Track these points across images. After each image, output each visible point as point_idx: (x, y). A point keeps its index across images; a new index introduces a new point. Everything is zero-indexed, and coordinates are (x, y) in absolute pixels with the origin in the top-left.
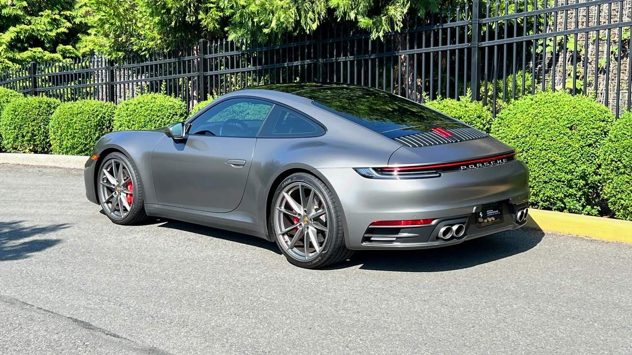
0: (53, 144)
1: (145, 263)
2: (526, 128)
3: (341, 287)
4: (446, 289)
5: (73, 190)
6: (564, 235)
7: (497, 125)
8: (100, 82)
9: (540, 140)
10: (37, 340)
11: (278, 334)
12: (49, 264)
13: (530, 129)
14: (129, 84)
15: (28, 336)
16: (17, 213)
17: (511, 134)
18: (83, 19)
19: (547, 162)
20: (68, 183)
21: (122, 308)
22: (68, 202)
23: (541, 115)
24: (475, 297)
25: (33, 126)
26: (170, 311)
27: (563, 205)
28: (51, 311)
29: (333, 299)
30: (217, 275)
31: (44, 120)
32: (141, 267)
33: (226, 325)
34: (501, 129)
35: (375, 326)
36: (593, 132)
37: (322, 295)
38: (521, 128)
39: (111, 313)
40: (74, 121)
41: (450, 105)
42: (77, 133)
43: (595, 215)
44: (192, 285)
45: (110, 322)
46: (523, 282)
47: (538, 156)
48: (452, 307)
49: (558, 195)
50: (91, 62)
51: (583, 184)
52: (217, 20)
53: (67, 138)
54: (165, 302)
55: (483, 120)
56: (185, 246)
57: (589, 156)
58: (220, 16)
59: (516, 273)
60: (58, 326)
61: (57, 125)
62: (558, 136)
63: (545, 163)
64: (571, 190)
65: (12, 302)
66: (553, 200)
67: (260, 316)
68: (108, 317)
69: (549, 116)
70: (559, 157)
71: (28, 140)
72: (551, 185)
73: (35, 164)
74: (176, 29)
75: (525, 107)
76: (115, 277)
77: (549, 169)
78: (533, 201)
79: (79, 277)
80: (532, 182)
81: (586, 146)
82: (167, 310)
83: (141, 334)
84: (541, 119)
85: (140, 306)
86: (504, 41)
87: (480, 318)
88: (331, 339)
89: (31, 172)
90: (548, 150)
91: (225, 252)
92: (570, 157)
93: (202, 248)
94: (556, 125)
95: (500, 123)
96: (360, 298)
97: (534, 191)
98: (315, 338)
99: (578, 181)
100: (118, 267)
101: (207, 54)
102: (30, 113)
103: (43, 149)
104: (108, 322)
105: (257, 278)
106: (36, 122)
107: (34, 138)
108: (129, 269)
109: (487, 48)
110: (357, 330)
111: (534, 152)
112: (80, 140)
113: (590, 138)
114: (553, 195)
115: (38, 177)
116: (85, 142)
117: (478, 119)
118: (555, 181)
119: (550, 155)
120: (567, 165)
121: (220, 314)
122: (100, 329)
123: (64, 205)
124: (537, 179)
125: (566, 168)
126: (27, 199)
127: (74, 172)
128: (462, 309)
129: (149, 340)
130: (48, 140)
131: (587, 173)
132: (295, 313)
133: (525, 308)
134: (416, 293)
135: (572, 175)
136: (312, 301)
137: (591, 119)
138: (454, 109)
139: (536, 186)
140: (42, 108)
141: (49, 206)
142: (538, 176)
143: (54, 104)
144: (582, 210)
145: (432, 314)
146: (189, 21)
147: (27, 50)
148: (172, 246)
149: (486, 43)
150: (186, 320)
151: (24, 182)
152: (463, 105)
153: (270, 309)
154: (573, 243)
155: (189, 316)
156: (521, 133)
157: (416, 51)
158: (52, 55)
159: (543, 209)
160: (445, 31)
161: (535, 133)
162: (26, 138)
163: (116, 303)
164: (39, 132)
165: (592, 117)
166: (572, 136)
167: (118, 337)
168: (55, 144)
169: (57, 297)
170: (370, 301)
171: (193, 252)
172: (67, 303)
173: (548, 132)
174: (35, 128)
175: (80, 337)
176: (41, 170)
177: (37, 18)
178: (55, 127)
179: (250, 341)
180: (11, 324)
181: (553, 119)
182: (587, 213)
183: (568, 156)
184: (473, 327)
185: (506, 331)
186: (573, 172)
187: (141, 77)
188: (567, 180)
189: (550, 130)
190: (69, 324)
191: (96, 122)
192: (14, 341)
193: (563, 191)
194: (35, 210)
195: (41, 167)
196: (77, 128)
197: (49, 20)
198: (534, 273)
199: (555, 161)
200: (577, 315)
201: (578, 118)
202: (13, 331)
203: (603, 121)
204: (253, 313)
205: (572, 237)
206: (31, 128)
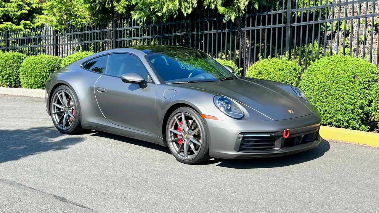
0: (22, 82)
1: (92, 158)
2: (326, 77)
3: (220, 175)
4: (286, 177)
5: (38, 111)
6: (350, 143)
7: (307, 75)
8: (47, 44)
9: (335, 84)
10: (32, 209)
11: (187, 206)
12: (31, 159)
13: (329, 78)
14: (65, 45)
15: (26, 206)
16: (5, 125)
17: (316, 80)
18: (37, 5)
19: (339, 98)
20: (34, 107)
21: (83, 188)
22: (36, 118)
23: (335, 69)
24: (306, 183)
25: (9, 70)
26: (115, 190)
27: (348, 125)
28: (38, 189)
29: (217, 183)
30: (140, 166)
31: (16, 67)
32: (90, 161)
33: (152, 200)
34: (310, 77)
35: (248, 202)
36: (367, 80)
37: (209, 180)
38: (323, 77)
39: (77, 191)
40: (36, 67)
41: (276, 62)
42: (37, 75)
43: (367, 131)
44: (125, 173)
45: (77, 197)
46: (333, 173)
47: (333, 94)
48: (293, 189)
49: (345, 118)
50: (41, 31)
51: (361, 112)
52: (125, 7)
53: (31, 78)
54: (110, 184)
55: (297, 71)
56: (115, 148)
57: (364, 95)
58: (127, 5)
59: (327, 168)
60: (44, 199)
61: (25, 70)
62: (346, 82)
63: (338, 98)
64: (353, 115)
65: (12, 183)
66: (342, 122)
67: (173, 194)
68: (76, 194)
69: (341, 70)
70: (346, 95)
71: (6, 79)
72: (341, 112)
73: (11, 94)
74: (99, 12)
75: (325, 64)
76: (75, 168)
77: (340, 102)
78: (330, 122)
79: (51, 167)
80: (329, 110)
81: (363, 88)
82: (113, 189)
83: (99, 205)
84: (336, 71)
85: (95, 187)
86: (307, 23)
87: (312, 197)
88: (222, 210)
89: (9, 99)
90: (340, 90)
91: (142, 152)
92: (353, 95)
93: (127, 149)
94: (345, 75)
95: (309, 74)
96: (234, 183)
97: (331, 115)
98: (211, 209)
99: (357, 110)
100: (76, 161)
101: (118, 28)
102: (8, 62)
103: (15, 85)
104: (76, 197)
105: (166, 169)
106: (11, 68)
107: (10, 77)
108: (83, 162)
109: (296, 27)
110: (237, 204)
111: (331, 92)
112: (39, 80)
113: (365, 84)
114: (342, 119)
115: (14, 102)
116: (42, 81)
117: (293, 71)
118: (343, 110)
119: (341, 94)
120: (351, 100)
121: (148, 193)
122: (72, 202)
123: (34, 120)
124: (333, 109)
125: (351, 102)
126: (10, 116)
127: (36, 99)
128: (300, 191)
129: (105, 210)
130: (18, 79)
131: (363, 105)
132: (195, 193)
133: (339, 190)
134: (268, 180)
135: (354, 106)
136: (204, 184)
137: (366, 72)
138: (279, 64)
139: (331, 113)
140: (15, 59)
141: (24, 121)
142: (333, 107)
143: (23, 57)
144: (359, 128)
145: (282, 194)
146: (108, 7)
147: (2, 23)
148: (108, 148)
149: (296, 24)
150: (126, 196)
151: (6, 105)
152: (284, 62)
153: (179, 190)
154: (357, 149)
155: (127, 194)
156: (323, 80)
157: (251, 28)
158: (18, 27)
159: (335, 127)
160: (269, 16)
161: (332, 80)
162: (5, 78)
163: (79, 184)
164: (13, 74)
165: (367, 71)
166: (355, 83)
167: (84, 207)
168: (23, 82)
169: (40, 180)
170: (240, 184)
171: (122, 152)
172: (48, 184)
173: (340, 80)
174: (11, 72)
175: (60, 208)
176: (15, 97)
177: (8, 4)
178: (24, 71)
179: (170, 211)
180: (13, 198)
181: (343, 71)
182: (362, 129)
183: (352, 94)
184: (310, 203)
185: (331, 205)
186: (355, 104)
187: (73, 42)
188: (351, 109)
189: (341, 78)
190: (51, 199)
191: (50, 68)
192: (17, 210)
193: (348, 116)
194: (16, 124)
195: (15, 96)
196: (38, 72)
197: (16, 5)
198: (338, 167)
199: (344, 97)
200: (372, 195)
201: (359, 71)
202: (15, 203)
203: (373, 73)
204: (168, 192)
205: (355, 145)
206: (8, 72)
